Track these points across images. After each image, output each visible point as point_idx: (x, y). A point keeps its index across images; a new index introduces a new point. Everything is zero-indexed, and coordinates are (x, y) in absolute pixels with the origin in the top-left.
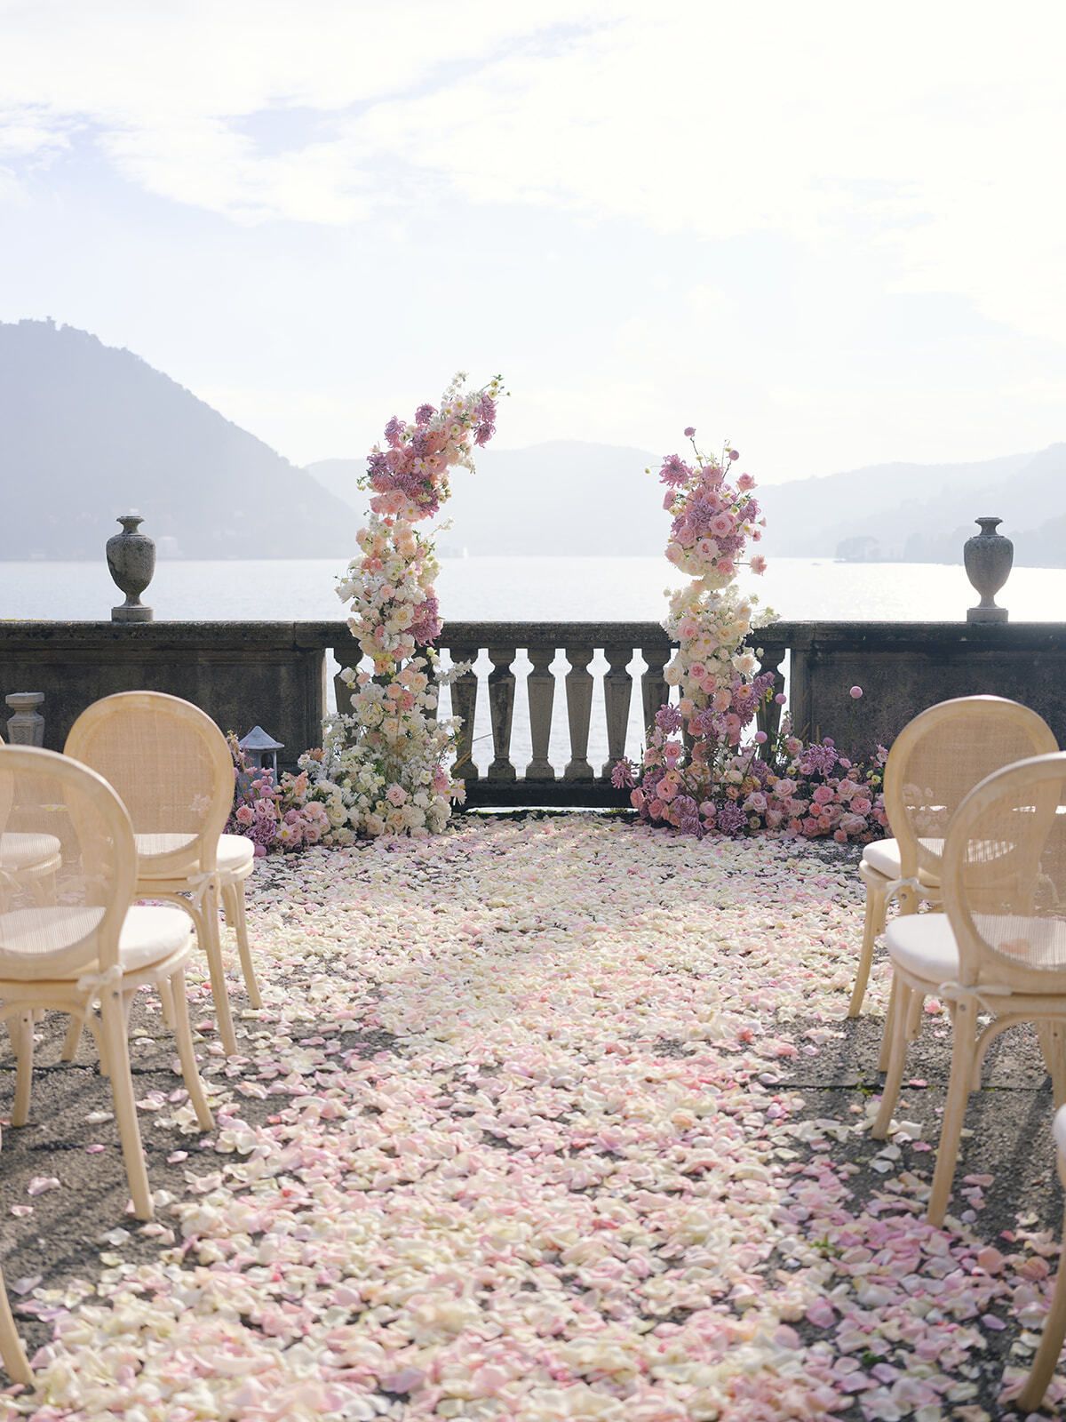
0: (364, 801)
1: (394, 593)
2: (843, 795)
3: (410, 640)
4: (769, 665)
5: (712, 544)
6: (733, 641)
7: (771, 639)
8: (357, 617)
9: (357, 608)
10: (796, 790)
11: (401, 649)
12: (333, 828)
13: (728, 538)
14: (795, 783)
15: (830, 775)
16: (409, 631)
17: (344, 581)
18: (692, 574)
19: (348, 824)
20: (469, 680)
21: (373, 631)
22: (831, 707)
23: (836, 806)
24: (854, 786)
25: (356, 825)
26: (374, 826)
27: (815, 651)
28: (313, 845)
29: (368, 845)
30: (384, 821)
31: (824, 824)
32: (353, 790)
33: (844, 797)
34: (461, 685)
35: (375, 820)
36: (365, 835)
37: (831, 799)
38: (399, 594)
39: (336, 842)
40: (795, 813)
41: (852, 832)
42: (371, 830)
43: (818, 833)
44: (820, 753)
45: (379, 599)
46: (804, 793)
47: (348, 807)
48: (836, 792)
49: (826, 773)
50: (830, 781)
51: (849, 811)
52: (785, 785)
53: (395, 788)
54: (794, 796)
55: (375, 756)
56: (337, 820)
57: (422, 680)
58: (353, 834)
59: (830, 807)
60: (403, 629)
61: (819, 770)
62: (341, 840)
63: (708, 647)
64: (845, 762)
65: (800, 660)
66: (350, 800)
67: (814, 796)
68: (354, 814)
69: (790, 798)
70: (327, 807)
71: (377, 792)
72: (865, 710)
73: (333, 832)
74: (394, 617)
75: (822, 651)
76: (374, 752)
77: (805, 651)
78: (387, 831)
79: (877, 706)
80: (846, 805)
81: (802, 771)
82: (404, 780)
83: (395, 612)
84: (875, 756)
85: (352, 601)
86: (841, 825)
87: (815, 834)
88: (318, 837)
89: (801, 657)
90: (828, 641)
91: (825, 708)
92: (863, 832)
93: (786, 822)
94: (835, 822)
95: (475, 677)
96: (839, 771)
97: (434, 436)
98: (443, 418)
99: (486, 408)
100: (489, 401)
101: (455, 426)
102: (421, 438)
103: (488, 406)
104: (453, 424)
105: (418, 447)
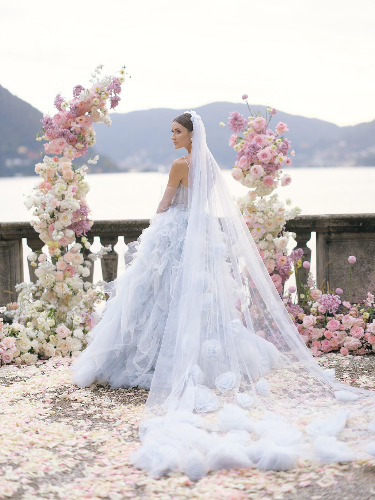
0: (42, 336)
1: (59, 203)
2: (346, 325)
3: (71, 233)
4: (302, 243)
5: (259, 168)
6: (276, 229)
7: (301, 226)
8: (37, 219)
9: (36, 213)
10: (316, 322)
11: (65, 239)
12: (22, 353)
13: (270, 163)
14: (315, 318)
15: (337, 313)
16: (70, 227)
17: (29, 197)
18: (248, 187)
19: (31, 351)
20: (112, 257)
21: (47, 227)
22: (341, 268)
23: (341, 332)
24: (352, 319)
25: (37, 351)
26: (48, 351)
27: (329, 233)
28: (9, 364)
29: (44, 363)
30: (55, 347)
31: (333, 344)
32: (35, 328)
33: (346, 327)
34: (107, 260)
35: (49, 348)
36: (42, 357)
37: (338, 328)
38: (63, 204)
39: (24, 362)
40: (315, 337)
41: (352, 349)
42: (47, 354)
43: (331, 349)
44: (329, 299)
45: (50, 208)
46: (322, 324)
47: (32, 339)
48: (341, 323)
49: (334, 312)
50: (338, 316)
51: (349, 335)
52: (308, 319)
53: (62, 328)
54: (316, 326)
55: (50, 307)
56: (25, 348)
57: (79, 258)
58: (35, 357)
59: (337, 333)
60: (66, 226)
61: (329, 310)
62: (26, 360)
63: (259, 233)
64: (347, 304)
65: (321, 239)
66: (33, 334)
67: (328, 326)
68: (35, 344)
69: (312, 328)
70: (17, 340)
71: (49, 329)
72: (363, 270)
73: (22, 356)
74: (60, 218)
75: (335, 233)
76: (50, 304)
77: (324, 233)
78: (57, 354)
79: (371, 267)
80: (348, 331)
81: (320, 310)
82: (68, 321)
83: (61, 215)
84: (366, 299)
85: (34, 209)
86: (345, 345)
87: (329, 351)
88: (11, 359)
89: (321, 237)
90: (338, 227)
91: (338, 269)
92: (359, 348)
93: (311, 342)
94: (340, 342)
95: (116, 255)
96: (342, 310)
97: (83, 104)
98: (88, 93)
99: (115, 86)
100: (118, 81)
101: (96, 99)
102: (75, 106)
103: (117, 85)
104: (94, 97)
105: (73, 111)
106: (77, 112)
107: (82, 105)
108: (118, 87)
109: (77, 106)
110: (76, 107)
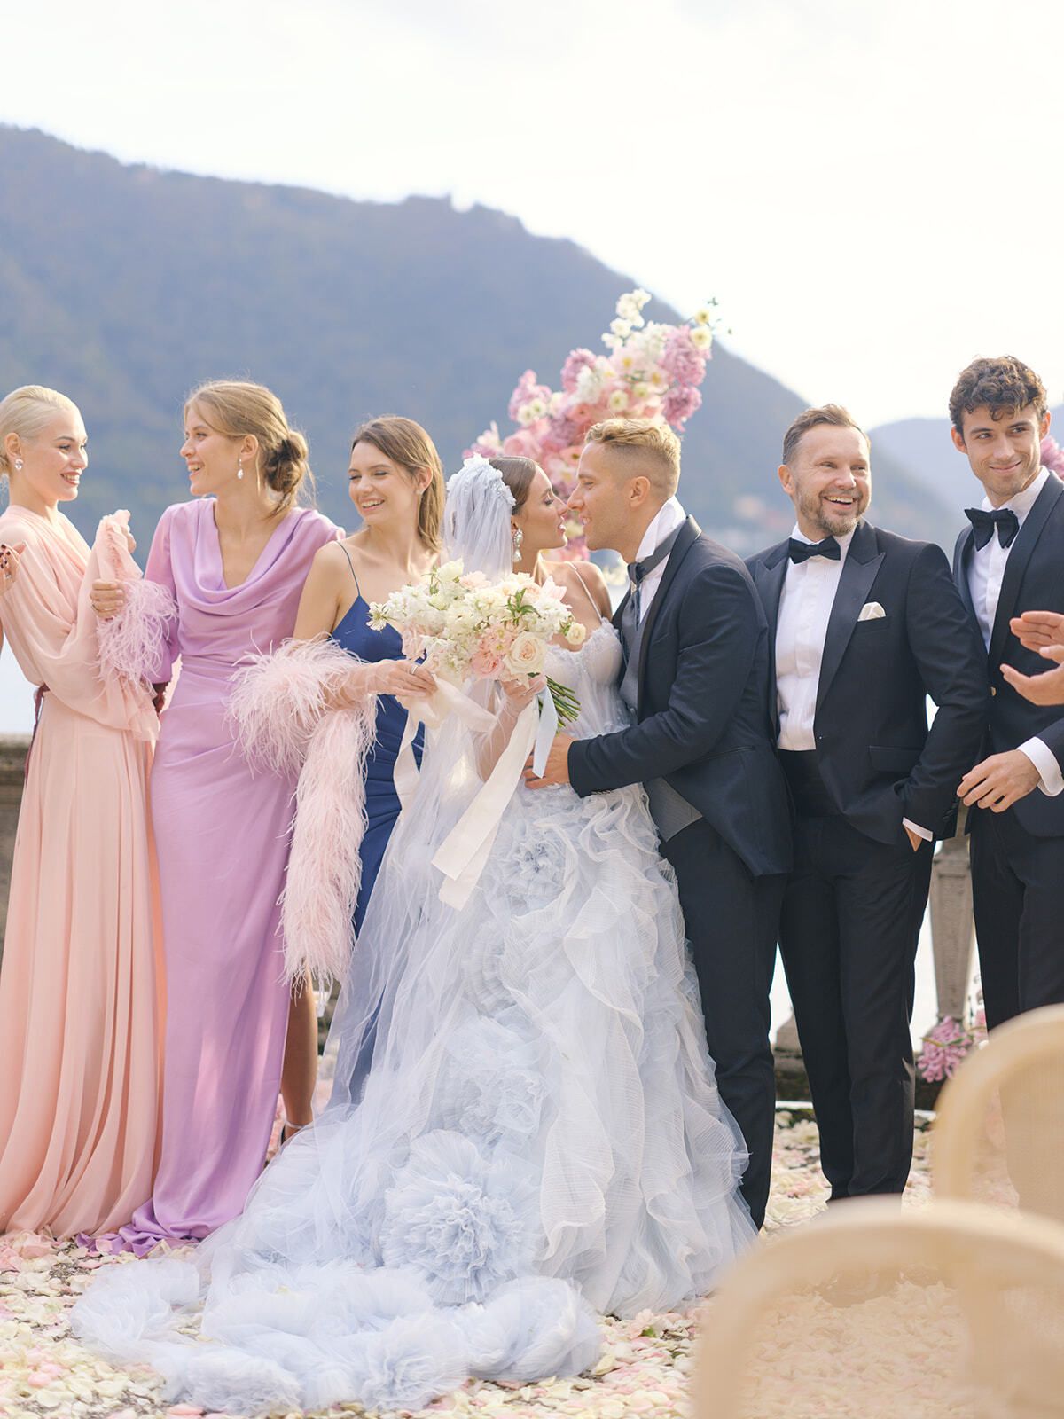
97: (586, 411)
98: (596, 379)
99: (682, 358)
100: (690, 345)
101: (618, 394)
102: (563, 413)
103: (687, 355)
104: (614, 389)
105: (559, 431)
106: (570, 432)
107: (582, 413)
108: (690, 361)
109: (570, 415)
110: (567, 420)
